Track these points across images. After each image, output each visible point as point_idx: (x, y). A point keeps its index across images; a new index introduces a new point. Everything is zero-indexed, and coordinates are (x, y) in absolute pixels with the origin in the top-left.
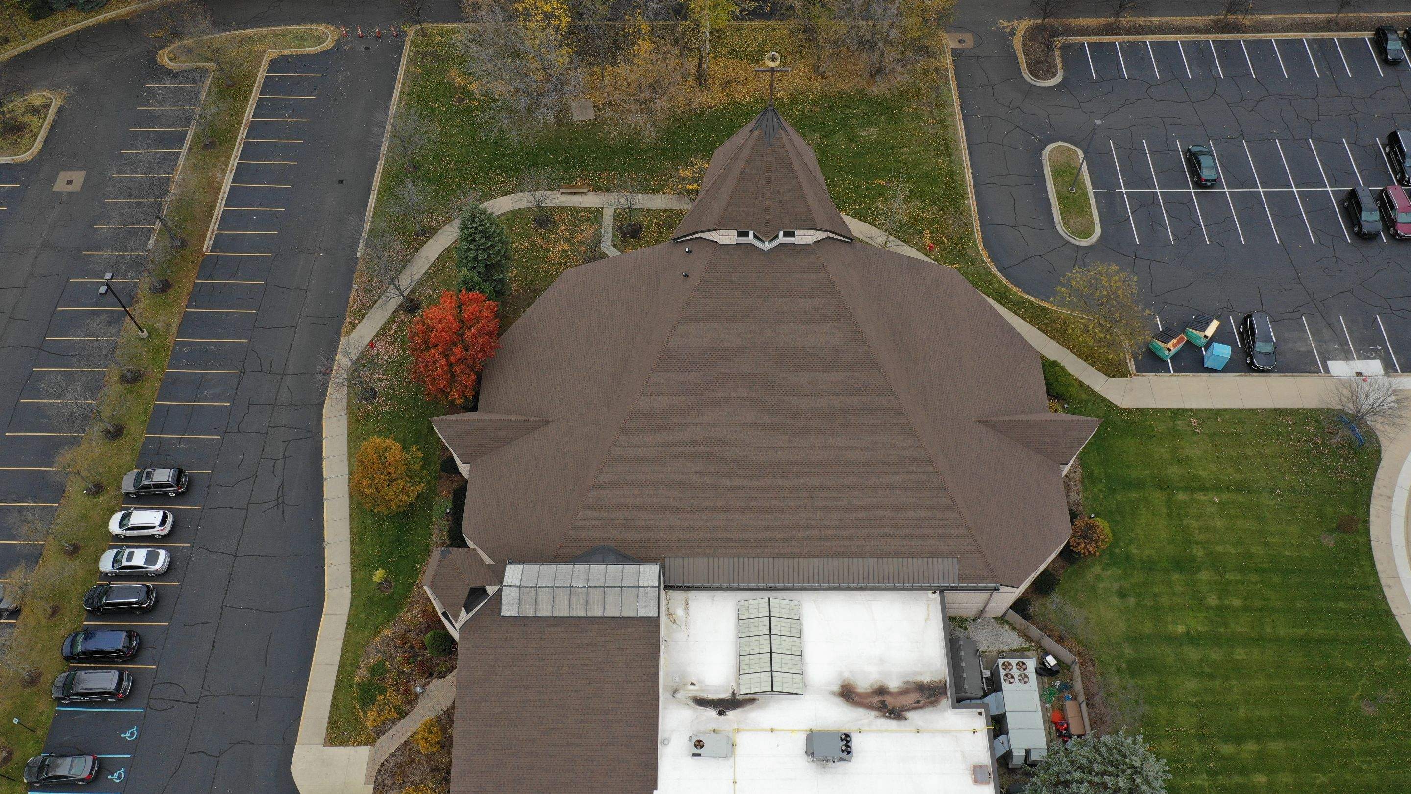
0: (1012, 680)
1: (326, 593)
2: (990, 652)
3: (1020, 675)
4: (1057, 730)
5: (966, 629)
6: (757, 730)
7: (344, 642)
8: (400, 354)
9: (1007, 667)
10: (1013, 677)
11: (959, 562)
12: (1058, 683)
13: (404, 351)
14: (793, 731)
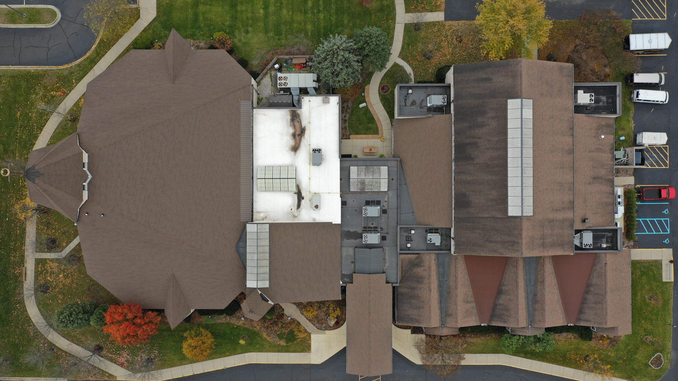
0: (286, 83)
1: (247, 363)
2: (272, 90)
3: (284, 80)
4: (303, 68)
5: (262, 98)
6: (310, 184)
7: (269, 352)
8: (127, 350)
9: (281, 84)
10: (285, 83)
12: (284, 64)
13: (125, 349)
14: (310, 171)
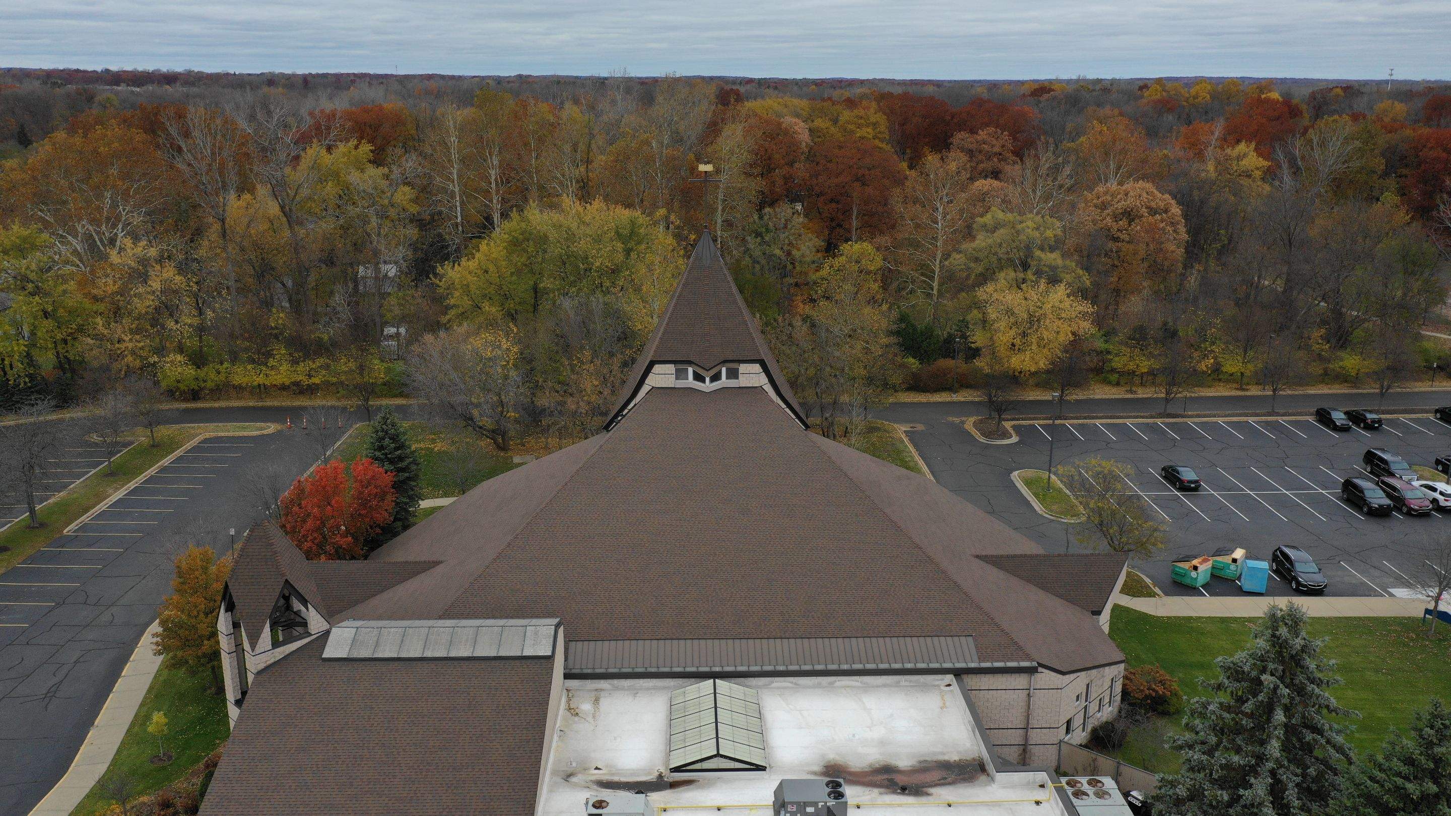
0: (1085, 797)
6: (696, 809)
11: (975, 640)
